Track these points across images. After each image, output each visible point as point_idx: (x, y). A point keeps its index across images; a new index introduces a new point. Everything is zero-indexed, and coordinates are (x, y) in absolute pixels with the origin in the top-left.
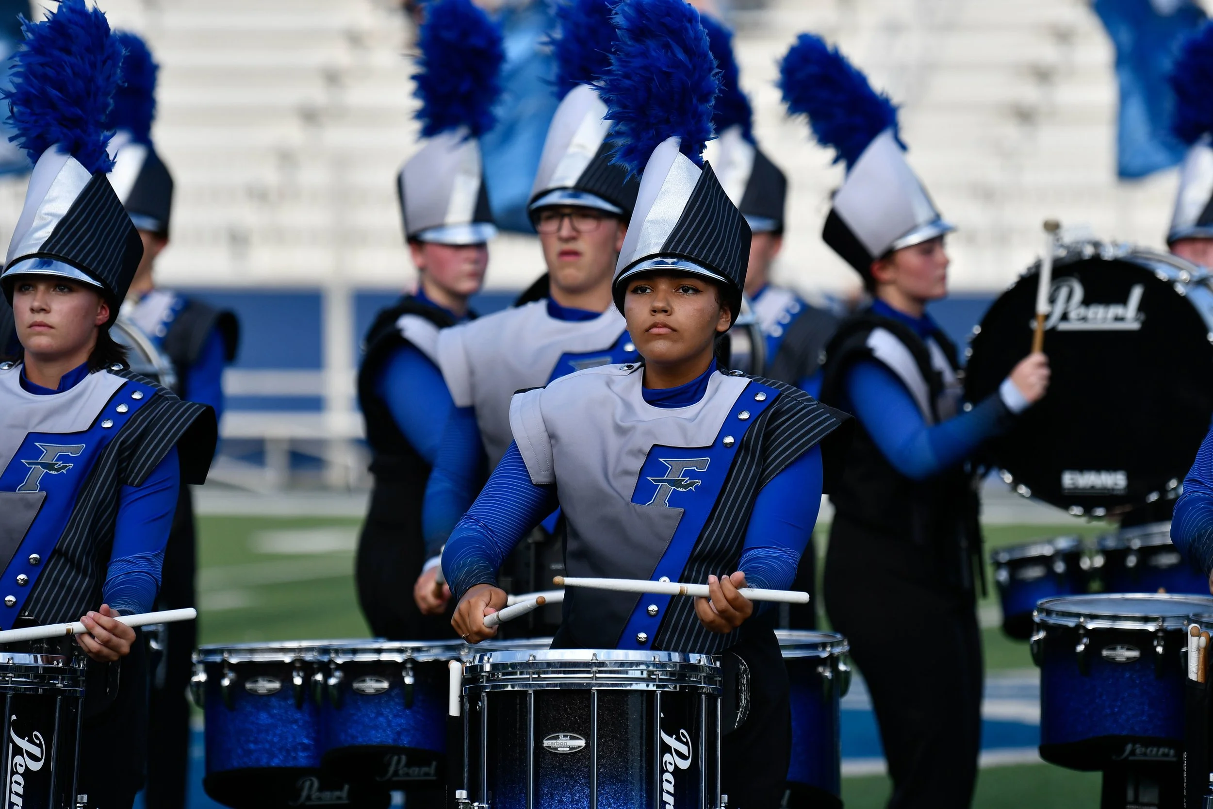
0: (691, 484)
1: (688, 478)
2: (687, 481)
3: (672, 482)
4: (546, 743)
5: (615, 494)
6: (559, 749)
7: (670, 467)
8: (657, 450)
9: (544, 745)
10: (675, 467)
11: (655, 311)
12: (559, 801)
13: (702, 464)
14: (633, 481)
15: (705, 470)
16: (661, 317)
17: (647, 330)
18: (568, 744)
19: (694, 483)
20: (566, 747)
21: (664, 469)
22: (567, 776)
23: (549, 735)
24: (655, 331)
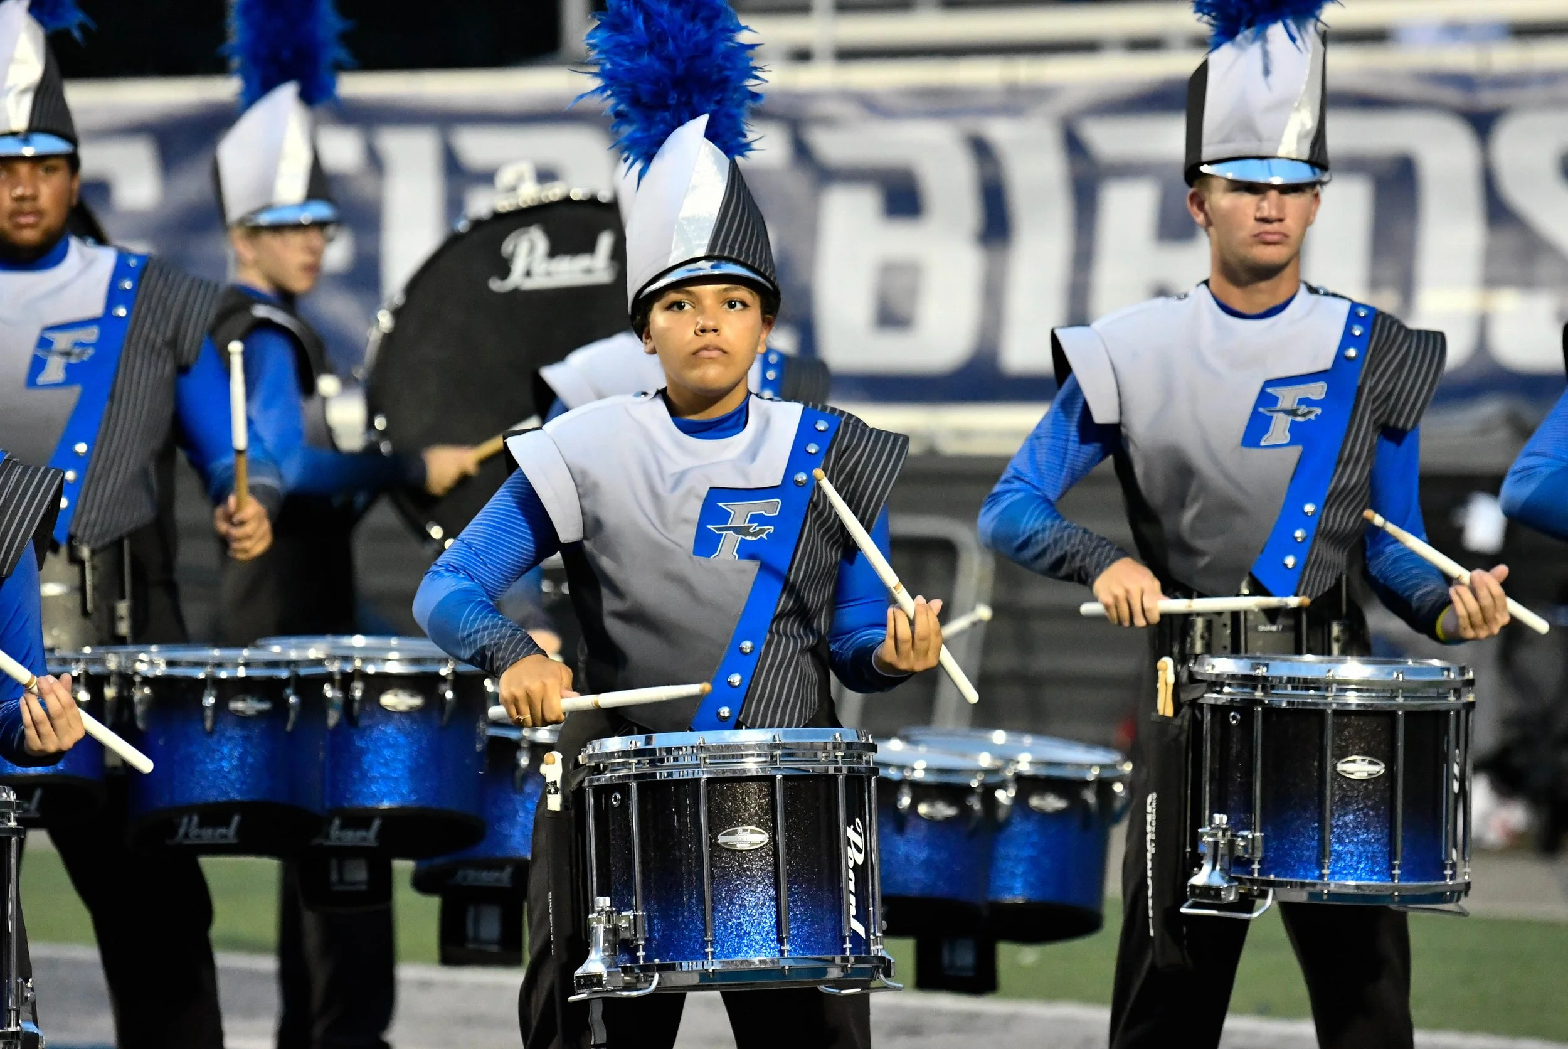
0: (762, 531)
1: (756, 524)
2: (755, 528)
3: (737, 530)
4: (721, 839)
5: (673, 546)
6: (738, 846)
7: (733, 513)
8: (717, 494)
9: (719, 841)
10: (739, 512)
11: (703, 331)
12: (741, 906)
13: (771, 507)
14: (691, 531)
15: (777, 514)
16: (710, 337)
17: (695, 353)
18: (749, 840)
19: (765, 530)
20: (746, 842)
21: (725, 516)
22: (748, 877)
23: (724, 830)
24: (705, 353)
